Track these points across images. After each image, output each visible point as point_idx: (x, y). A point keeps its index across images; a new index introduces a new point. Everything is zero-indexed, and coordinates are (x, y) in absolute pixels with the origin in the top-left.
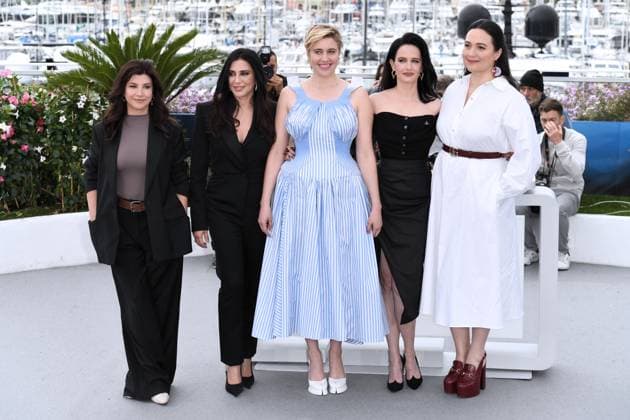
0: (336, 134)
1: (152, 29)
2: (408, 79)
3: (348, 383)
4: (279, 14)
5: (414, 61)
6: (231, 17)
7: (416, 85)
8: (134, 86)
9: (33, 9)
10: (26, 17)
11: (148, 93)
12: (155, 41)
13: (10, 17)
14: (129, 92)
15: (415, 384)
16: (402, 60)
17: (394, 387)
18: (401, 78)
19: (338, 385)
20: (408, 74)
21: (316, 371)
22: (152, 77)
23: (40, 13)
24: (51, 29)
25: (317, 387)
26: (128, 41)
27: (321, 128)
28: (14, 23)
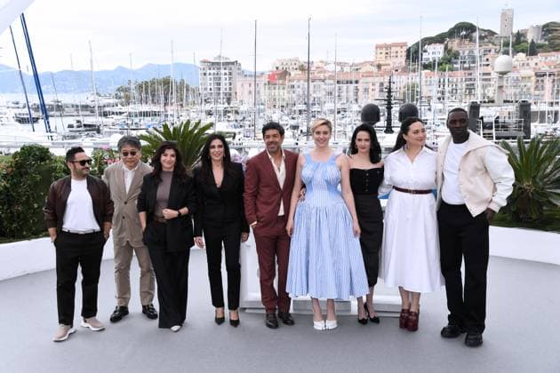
0: (327, 181)
1: (188, 122)
2: (363, 150)
3: (338, 323)
4: (264, 111)
5: (366, 140)
6: (237, 112)
7: (368, 154)
8: (166, 155)
9: (124, 109)
10: (121, 113)
11: (174, 159)
12: (190, 129)
13: (113, 113)
14: (163, 158)
15: (376, 320)
16: (360, 140)
17: (363, 322)
18: (360, 150)
19: (331, 324)
20: (363, 148)
21: (317, 315)
22: (176, 151)
23: (130, 110)
24: (136, 120)
25: (319, 325)
26: (174, 129)
27: (319, 177)
28: (115, 117)
